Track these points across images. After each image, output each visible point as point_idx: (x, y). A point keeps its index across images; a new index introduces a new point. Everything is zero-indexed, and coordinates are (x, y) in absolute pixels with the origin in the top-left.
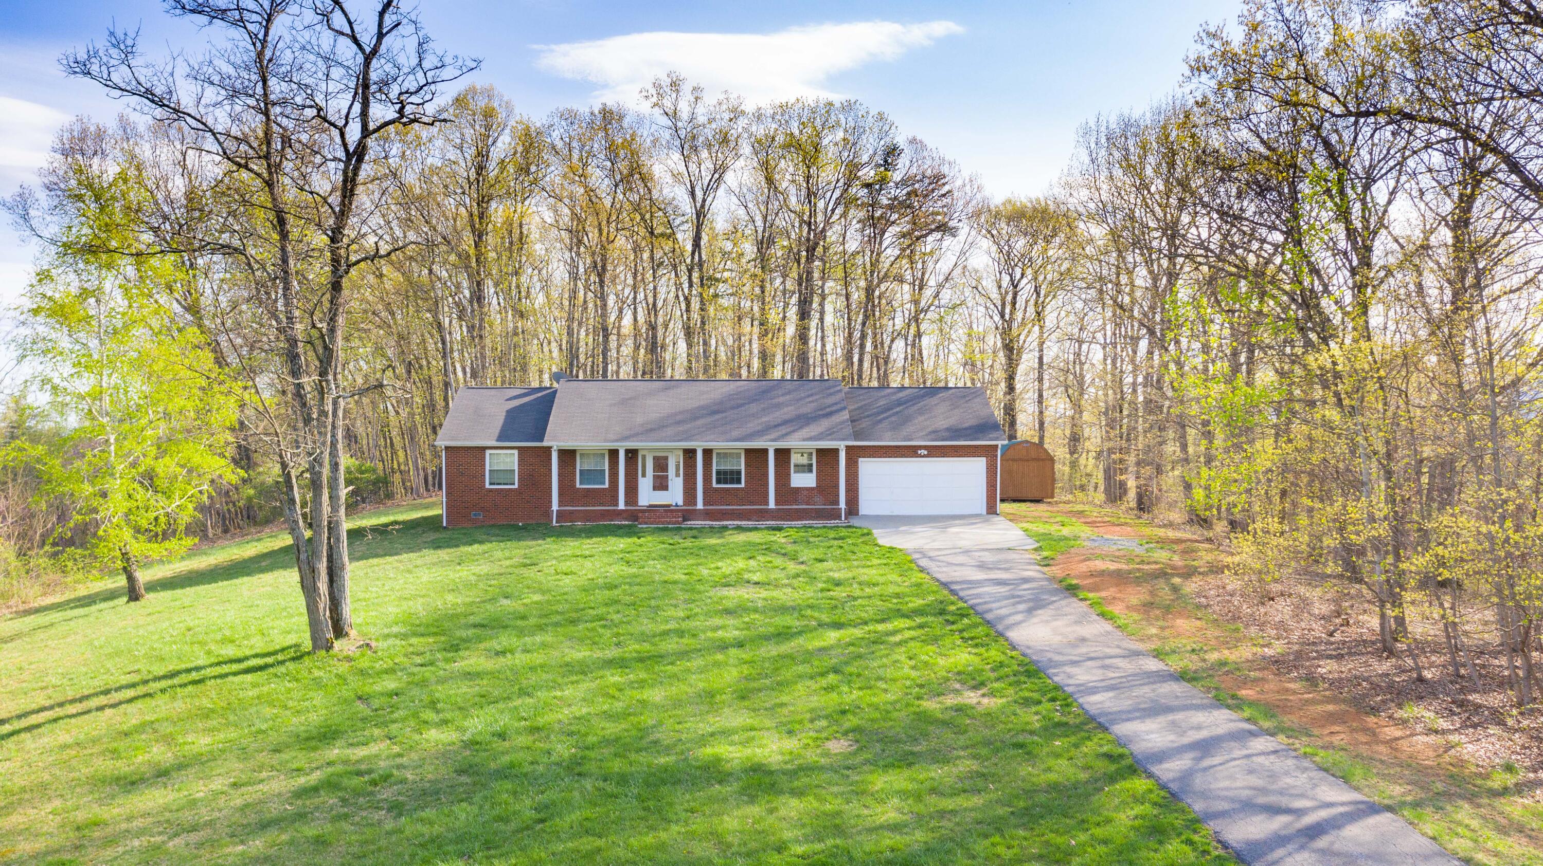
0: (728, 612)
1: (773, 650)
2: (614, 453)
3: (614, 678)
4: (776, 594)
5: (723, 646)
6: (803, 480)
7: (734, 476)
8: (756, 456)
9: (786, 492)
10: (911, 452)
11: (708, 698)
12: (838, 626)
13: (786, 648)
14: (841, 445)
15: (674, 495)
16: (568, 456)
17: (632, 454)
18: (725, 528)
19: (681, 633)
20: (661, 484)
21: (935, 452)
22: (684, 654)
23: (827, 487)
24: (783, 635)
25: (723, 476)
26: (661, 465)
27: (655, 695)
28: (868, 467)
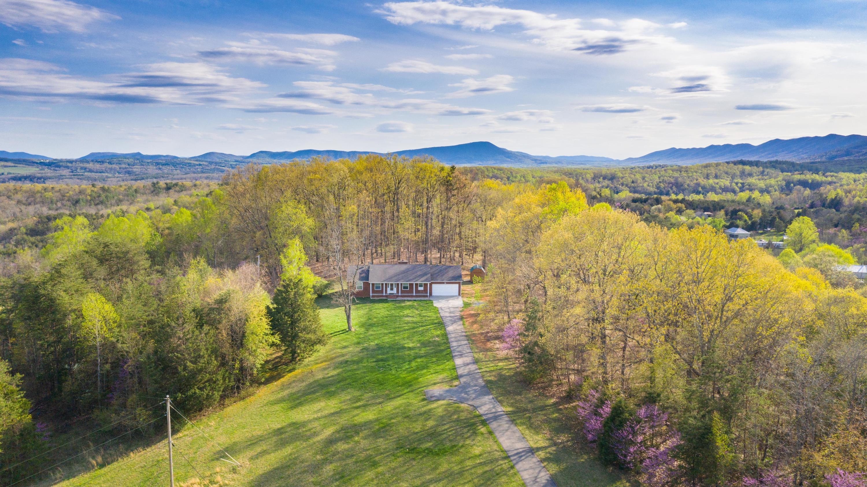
0: (406, 323)
1: (412, 331)
2: (382, 284)
3: (391, 335)
4: (413, 319)
5: (405, 330)
6: (421, 289)
7: (406, 288)
8: (411, 285)
9: (417, 291)
10: (443, 283)
11: (403, 338)
12: (422, 326)
13: (415, 330)
14: (428, 283)
15: (395, 291)
16: (373, 284)
17: (386, 284)
18: (405, 300)
19: (399, 328)
20: (392, 289)
21: (447, 283)
22: (400, 331)
23: (425, 290)
24: (414, 328)
25: (405, 288)
26: (392, 285)
27: (397, 338)
28: (434, 286)
